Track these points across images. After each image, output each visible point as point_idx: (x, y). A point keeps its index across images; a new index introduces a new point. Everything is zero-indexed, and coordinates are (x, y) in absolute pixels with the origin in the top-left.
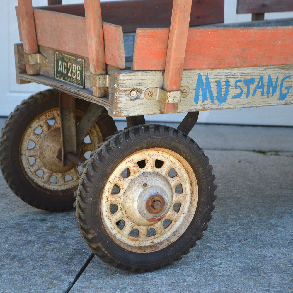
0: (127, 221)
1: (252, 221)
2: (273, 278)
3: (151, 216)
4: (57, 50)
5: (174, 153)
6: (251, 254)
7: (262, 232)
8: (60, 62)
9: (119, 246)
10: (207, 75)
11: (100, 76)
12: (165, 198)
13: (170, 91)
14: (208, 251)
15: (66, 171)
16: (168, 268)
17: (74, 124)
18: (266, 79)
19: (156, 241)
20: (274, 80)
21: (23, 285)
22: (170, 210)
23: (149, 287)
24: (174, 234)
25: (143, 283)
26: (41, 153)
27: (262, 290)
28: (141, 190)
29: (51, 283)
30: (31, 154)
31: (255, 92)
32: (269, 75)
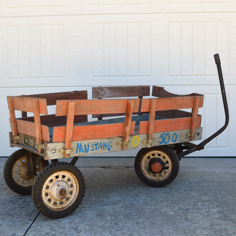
0: (52, 199)
1: (100, 195)
2: (108, 218)
3: (61, 197)
4: (25, 135)
5: (69, 172)
6: (100, 209)
7: (104, 199)
8: (26, 139)
9: (49, 209)
10: (81, 143)
11: (41, 145)
12: (66, 190)
13: (67, 150)
14: (83, 208)
15: (30, 179)
16: (68, 216)
17: (32, 161)
18: (102, 143)
19: (63, 206)
20: (106, 143)
21: (12, 226)
22: (68, 194)
23: (61, 224)
24: (70, 203)
25: (59, 223)
26: (20, 173)
27: (104, 223)
28: (57, 187)
29: (23, 225)
30: (16, 173)
31: (99, 148)
32: (104, 142)
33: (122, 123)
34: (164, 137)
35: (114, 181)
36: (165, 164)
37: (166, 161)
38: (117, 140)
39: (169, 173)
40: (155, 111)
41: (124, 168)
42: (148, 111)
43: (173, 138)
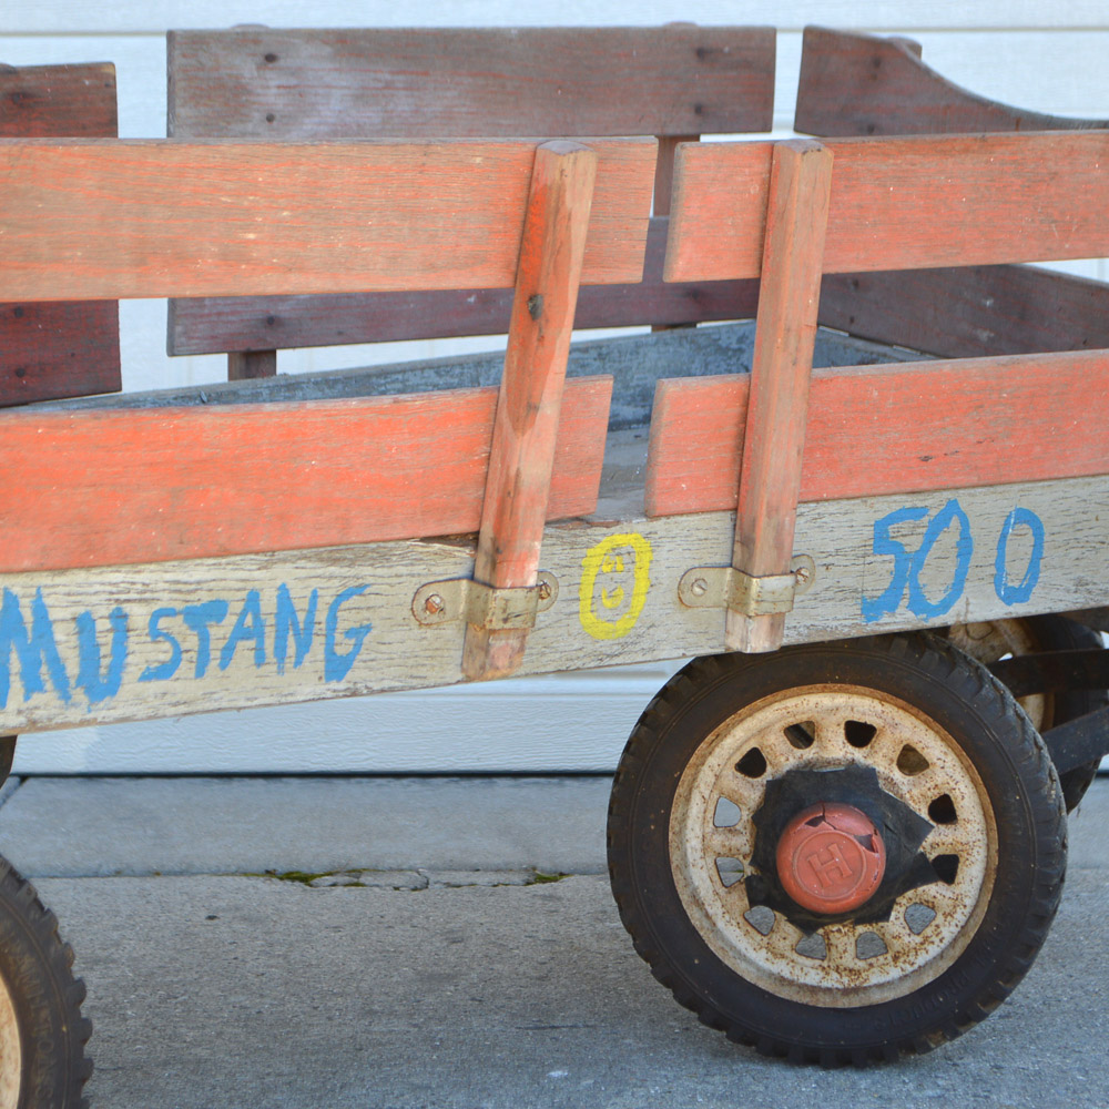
10: (39, 596)
18: (269, 603)
20: (301, 605)
31: (228, 653)
32: (283, 593)
33: (472, 394)
34: (913, 544)
35: (392, 1013)
36: (915, 829)
37: (934, 795)
38: (418, 569)
39: (960, 917)
40: (816, 279)
41: (502, 878)
42: (745, 272)
43: (1000, 564)
